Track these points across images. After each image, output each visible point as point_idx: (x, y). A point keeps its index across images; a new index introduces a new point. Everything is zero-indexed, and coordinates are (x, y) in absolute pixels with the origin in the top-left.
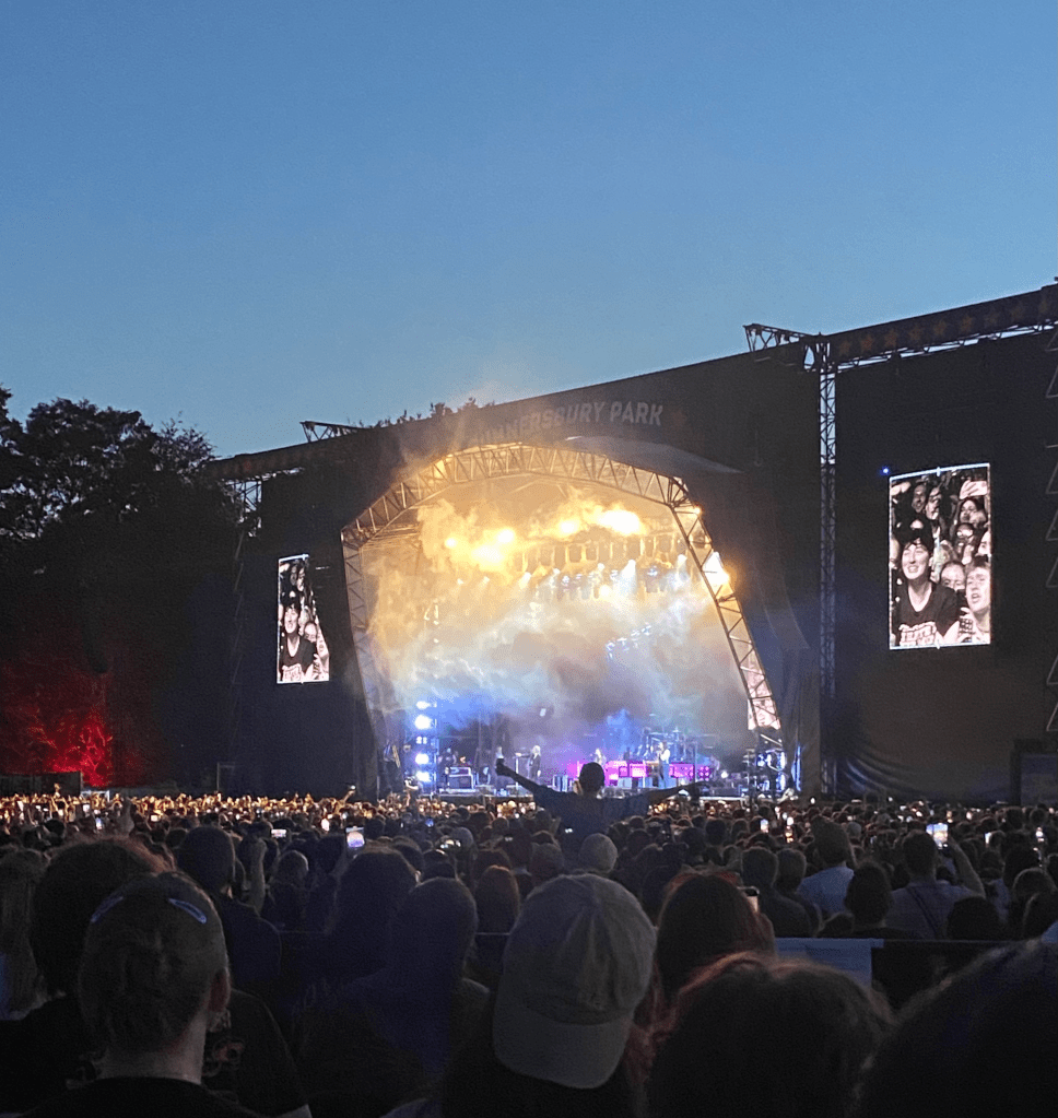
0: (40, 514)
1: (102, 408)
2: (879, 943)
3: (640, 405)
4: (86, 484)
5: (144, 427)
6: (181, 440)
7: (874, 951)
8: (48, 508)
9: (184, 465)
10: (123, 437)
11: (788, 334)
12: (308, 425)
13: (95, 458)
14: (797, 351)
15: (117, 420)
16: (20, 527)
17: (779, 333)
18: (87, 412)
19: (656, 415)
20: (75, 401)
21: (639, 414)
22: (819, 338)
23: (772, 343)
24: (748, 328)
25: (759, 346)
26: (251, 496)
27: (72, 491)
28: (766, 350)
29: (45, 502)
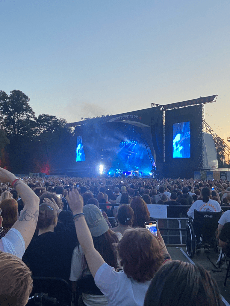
0: (39, 132)
1: (50, 115)
2: (168, 205)
3: (134, 116)
4: (47, 127)
5: (56, 118)
6: (62, 120)
7: (167, 207)
8: (41, 131)
9: (62, 124)
10: (53, 120)
11: (158, 105)
12: (82, 118)
13: (49, 123)
14: (159, 107)
15: (52, 117)
16: (36, 134)
17: (156, 105)
18: (47, 116)
19: (137, 117)
20: (46, 114)
21: (134, 117)
22: (163, 105)
23: (155, 106)
24: (151, 104)
25: (153, 107)
26: (73, 129)
27: (45, 128)
28: (154, 107)
29: (41, 130)
